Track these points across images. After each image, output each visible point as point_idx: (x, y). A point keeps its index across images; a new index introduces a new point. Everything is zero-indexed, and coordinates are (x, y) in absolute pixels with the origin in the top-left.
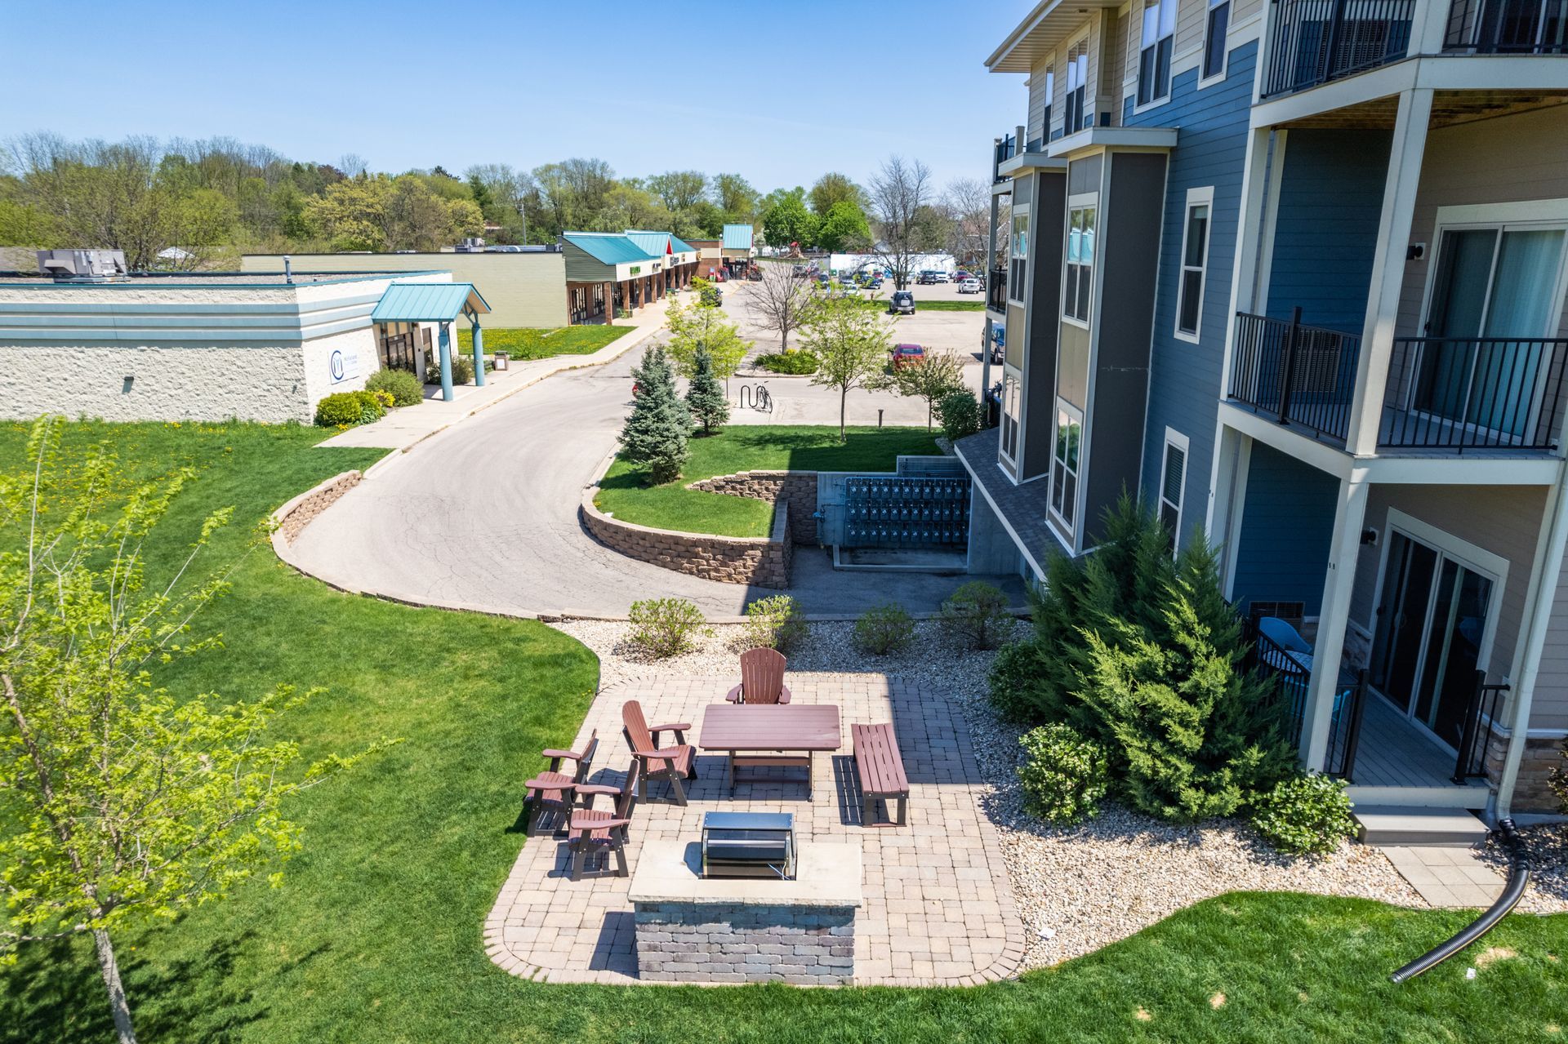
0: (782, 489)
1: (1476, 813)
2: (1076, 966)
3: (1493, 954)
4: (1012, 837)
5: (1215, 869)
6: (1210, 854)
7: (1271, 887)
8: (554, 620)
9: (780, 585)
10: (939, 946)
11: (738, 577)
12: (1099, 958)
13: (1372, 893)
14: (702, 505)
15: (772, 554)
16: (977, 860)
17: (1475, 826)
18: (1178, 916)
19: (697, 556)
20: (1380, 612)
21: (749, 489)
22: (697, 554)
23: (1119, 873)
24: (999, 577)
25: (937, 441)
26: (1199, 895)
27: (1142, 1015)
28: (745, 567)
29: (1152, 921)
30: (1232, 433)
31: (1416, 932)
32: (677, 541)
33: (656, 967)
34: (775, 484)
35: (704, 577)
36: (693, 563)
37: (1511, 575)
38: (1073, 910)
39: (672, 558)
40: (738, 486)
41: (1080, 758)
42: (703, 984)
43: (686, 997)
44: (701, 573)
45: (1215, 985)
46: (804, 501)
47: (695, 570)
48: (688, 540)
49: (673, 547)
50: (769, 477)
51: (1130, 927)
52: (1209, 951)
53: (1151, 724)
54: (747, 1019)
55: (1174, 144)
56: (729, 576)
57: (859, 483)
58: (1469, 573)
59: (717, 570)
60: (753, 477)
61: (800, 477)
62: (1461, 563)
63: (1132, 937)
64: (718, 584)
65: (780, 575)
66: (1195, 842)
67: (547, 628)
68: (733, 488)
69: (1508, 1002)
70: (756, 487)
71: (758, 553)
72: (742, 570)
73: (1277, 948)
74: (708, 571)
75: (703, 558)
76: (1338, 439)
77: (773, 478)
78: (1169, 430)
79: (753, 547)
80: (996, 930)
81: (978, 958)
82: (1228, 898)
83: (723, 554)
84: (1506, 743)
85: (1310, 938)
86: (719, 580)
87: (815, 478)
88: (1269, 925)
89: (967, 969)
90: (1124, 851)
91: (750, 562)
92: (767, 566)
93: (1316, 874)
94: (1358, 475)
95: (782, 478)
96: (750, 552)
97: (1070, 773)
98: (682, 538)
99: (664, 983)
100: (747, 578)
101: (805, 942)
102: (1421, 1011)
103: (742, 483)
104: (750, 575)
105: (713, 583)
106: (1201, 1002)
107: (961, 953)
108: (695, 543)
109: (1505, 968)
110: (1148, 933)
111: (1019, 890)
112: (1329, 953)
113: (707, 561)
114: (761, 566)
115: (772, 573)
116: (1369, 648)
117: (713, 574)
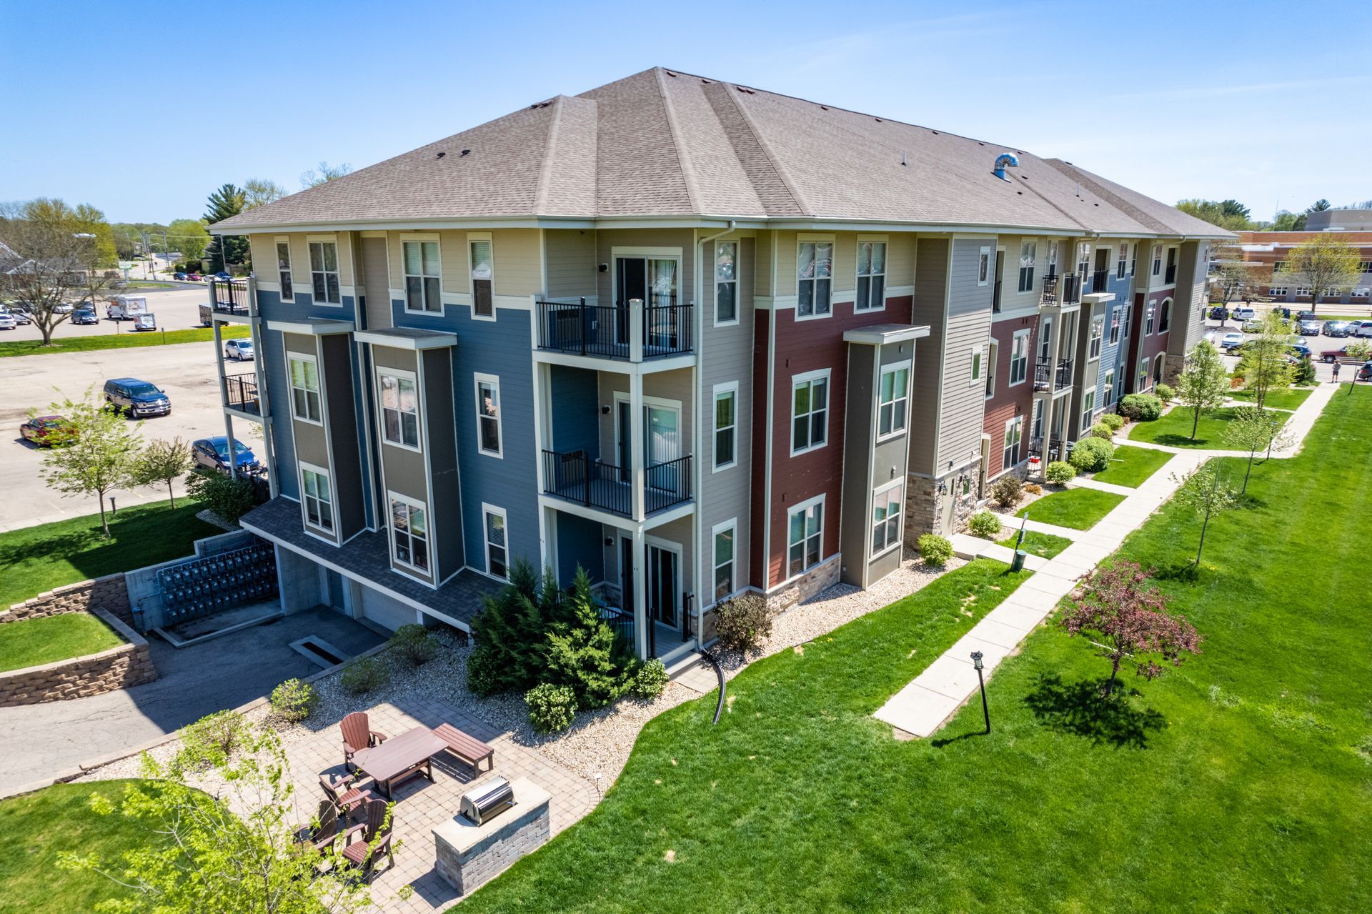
0: (92, 597)
1: (693, 651)
2: (620, 780)
3: (731, 699)
4: (543, 748)
5: (631, 718)
6: (625, 713)
7: (655, 715)
8: (76, 777)
9: (152, 678)
10: (565, 805)
11: (110, 686)
12: (626, 772)
13: (685, 699)
14: (23, 636)
15: (139, 656)
16: (540, 765)
17: (697, 656)
18: (637, 742)
19: (60, 682)
20: (623, 575)
21: (57, 606)
22: (62, 679)
23: (601, 739)
24: (310, 611)
25: (200, 515)
26: (637, 731)
27: (658, 782)
28: (115, 675)
29: (630, 750)
30: (548, 509)
31: (707, 704)
32: (32, 677)
33: (471, 883)
34: (83, 595)
35: (73, 698)
36: (58, 690)
37: (684, 550)
38: (598, 762)
39: (29, 693)
40: (44, 608)
41: (562, 695)
42: (495, 877)
43: (493, 885)
44: (67, 696)
45: (669, 758)
46: (116, 601)
47: (60, 696)
48: (48, 672)
49: (29, 683)
50: (75, 591)
51: (625, 757)
52: (658, 748)
53: (589, 666)
54: (529, 875)
55: (455, 343)
56: (101, 688)
57: (168, 572)
58: (663, 551)
59: (85, 687)
60: (58, 596)
61: (108, 583)
62: (660, 547)
63: (630, 759)
64: (91, 698)
65: (150, 670)
66: (617, 712)
67: (73, 785)
68: (38, 611)
69: (744, 713)
70: (64, 603)
71: (126, 659)
72: (113, 678)
73: (677, 734)
74: (76, 692)
75: (68, 682)
76: (628, 515)
77: (81, 590)
78: (484, 504)
79: (120, 656)
80: (577, 787)
81: (582, 800)
82: (647, 726)
83: (90, 671)
84: (697, 618)
85: (682, 725)
86: (90, 695)
87: (123, 579)
88: (668, 728)
89: (583, 807)
90: (593, 729)
91: (119, 670)
92: (135, 667)
93: (663, 702)
94: (641, 529)
95: (89, 588)
96: (118, 661)
97: (562, 704)
98: (40, 672)
99: (479, 887)
100: (119, 684)
101: (531, 829)
102: (727, 729)
103: (47, 603)
104: (121, 680)
105: (85, 699)
106: (671, 766)
107: (575, 803)
108: (56, 672)
109: (736, 703)
110: (632, 754)
111: (569, 767)
112: (691, 727)
113: (74, 683)
114: (131, 668)
115: (142, 670)
116: (621, 594)
117: (82, 692)
